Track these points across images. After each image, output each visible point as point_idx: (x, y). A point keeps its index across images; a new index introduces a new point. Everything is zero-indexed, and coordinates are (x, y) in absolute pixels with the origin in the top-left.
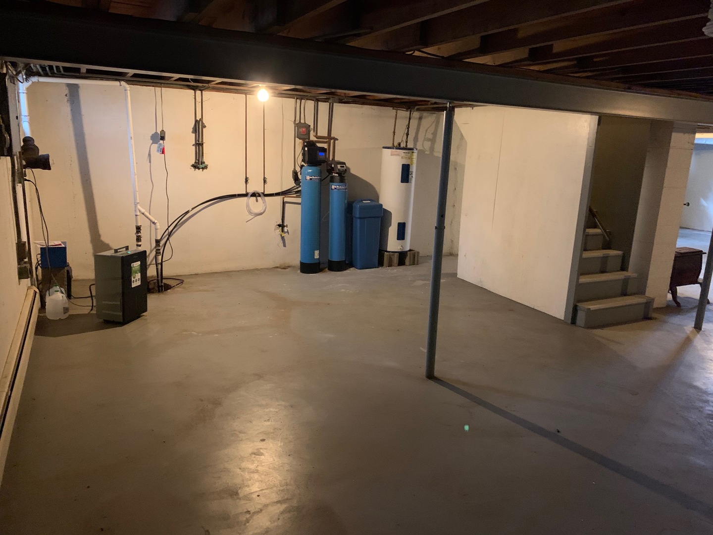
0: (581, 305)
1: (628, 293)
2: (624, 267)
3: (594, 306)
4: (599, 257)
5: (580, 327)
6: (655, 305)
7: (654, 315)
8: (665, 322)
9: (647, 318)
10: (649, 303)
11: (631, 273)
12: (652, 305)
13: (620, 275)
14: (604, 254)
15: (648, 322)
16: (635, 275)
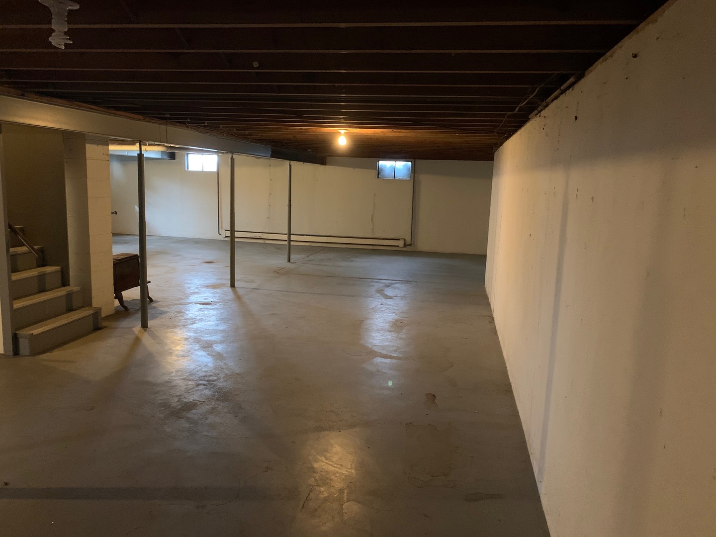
0: (23, 333)
1: (74, 308)
2: (65, 282)
3: (37, 330)
4: (34, 277)
5: (26, 356)
6: (103, 314)
7: (104, 324)
8: (116, 328)
9: (97, 328)
10: (97, 313)
11: (73, 287)
12: (100, 315)
13: (62, 292)
14: (39, 273)
15: (99, 332)
16: (78, 288)
